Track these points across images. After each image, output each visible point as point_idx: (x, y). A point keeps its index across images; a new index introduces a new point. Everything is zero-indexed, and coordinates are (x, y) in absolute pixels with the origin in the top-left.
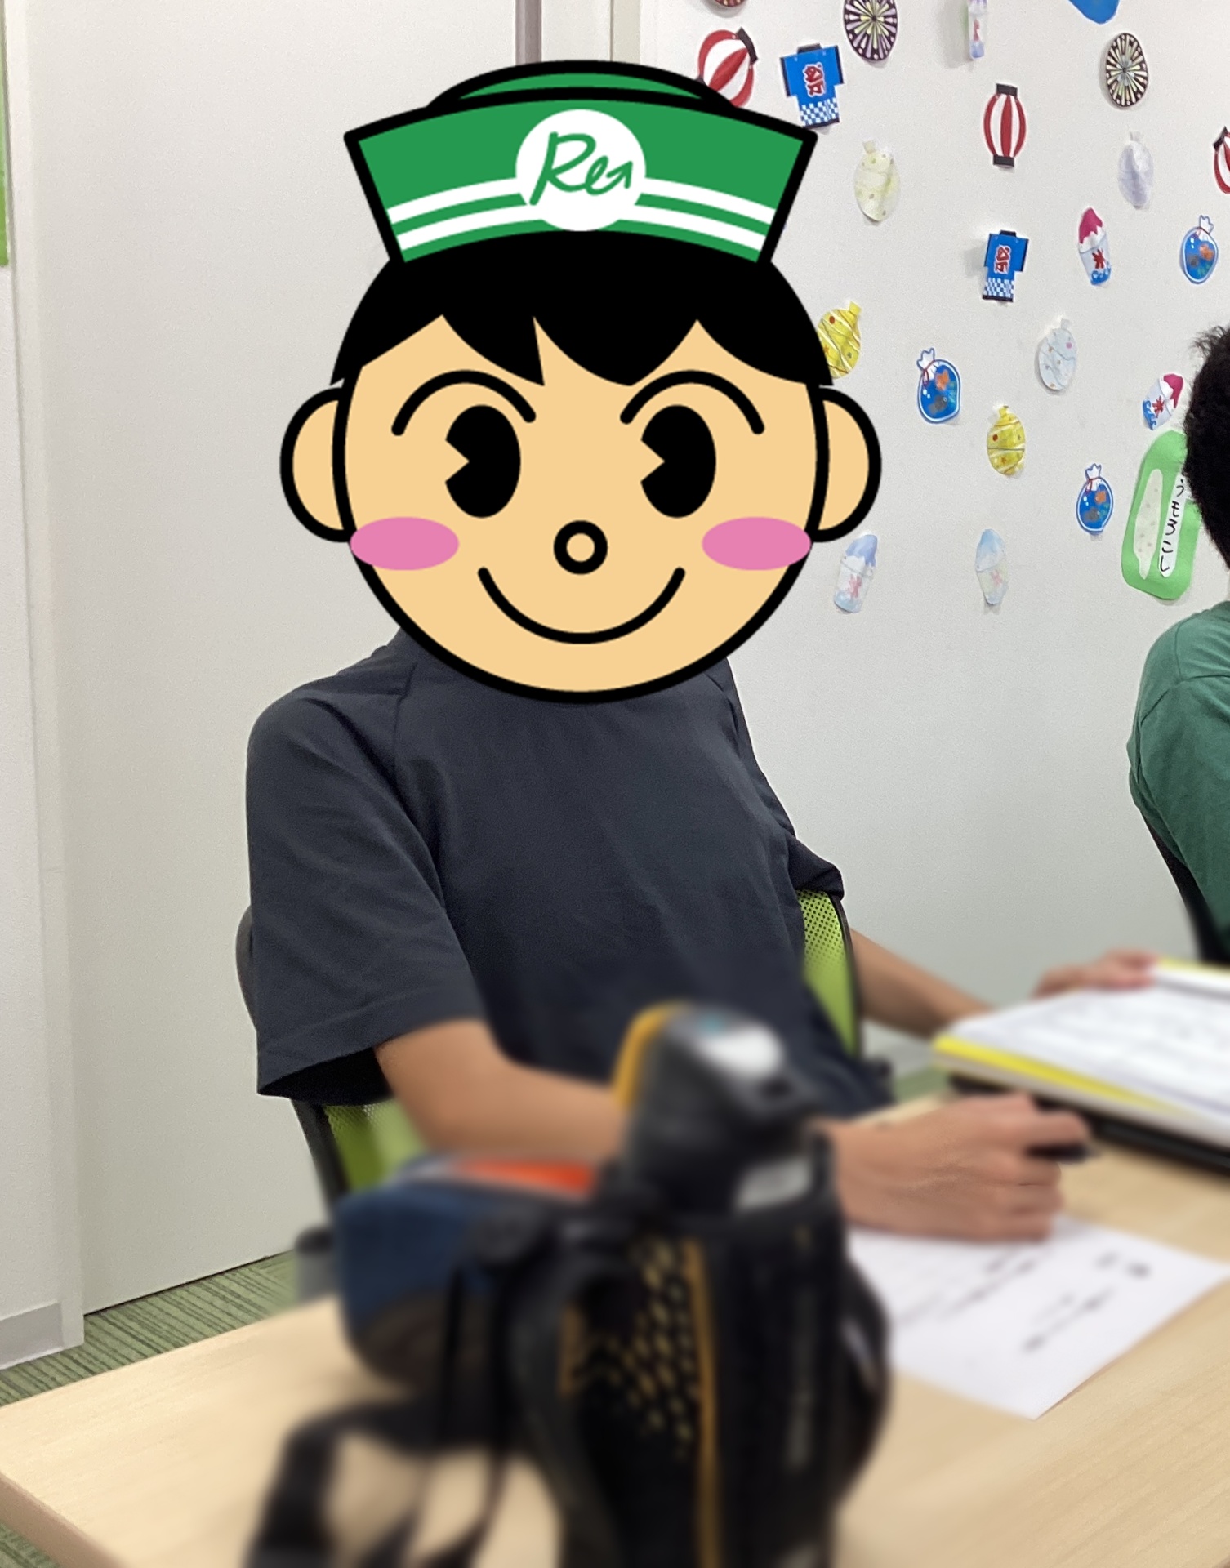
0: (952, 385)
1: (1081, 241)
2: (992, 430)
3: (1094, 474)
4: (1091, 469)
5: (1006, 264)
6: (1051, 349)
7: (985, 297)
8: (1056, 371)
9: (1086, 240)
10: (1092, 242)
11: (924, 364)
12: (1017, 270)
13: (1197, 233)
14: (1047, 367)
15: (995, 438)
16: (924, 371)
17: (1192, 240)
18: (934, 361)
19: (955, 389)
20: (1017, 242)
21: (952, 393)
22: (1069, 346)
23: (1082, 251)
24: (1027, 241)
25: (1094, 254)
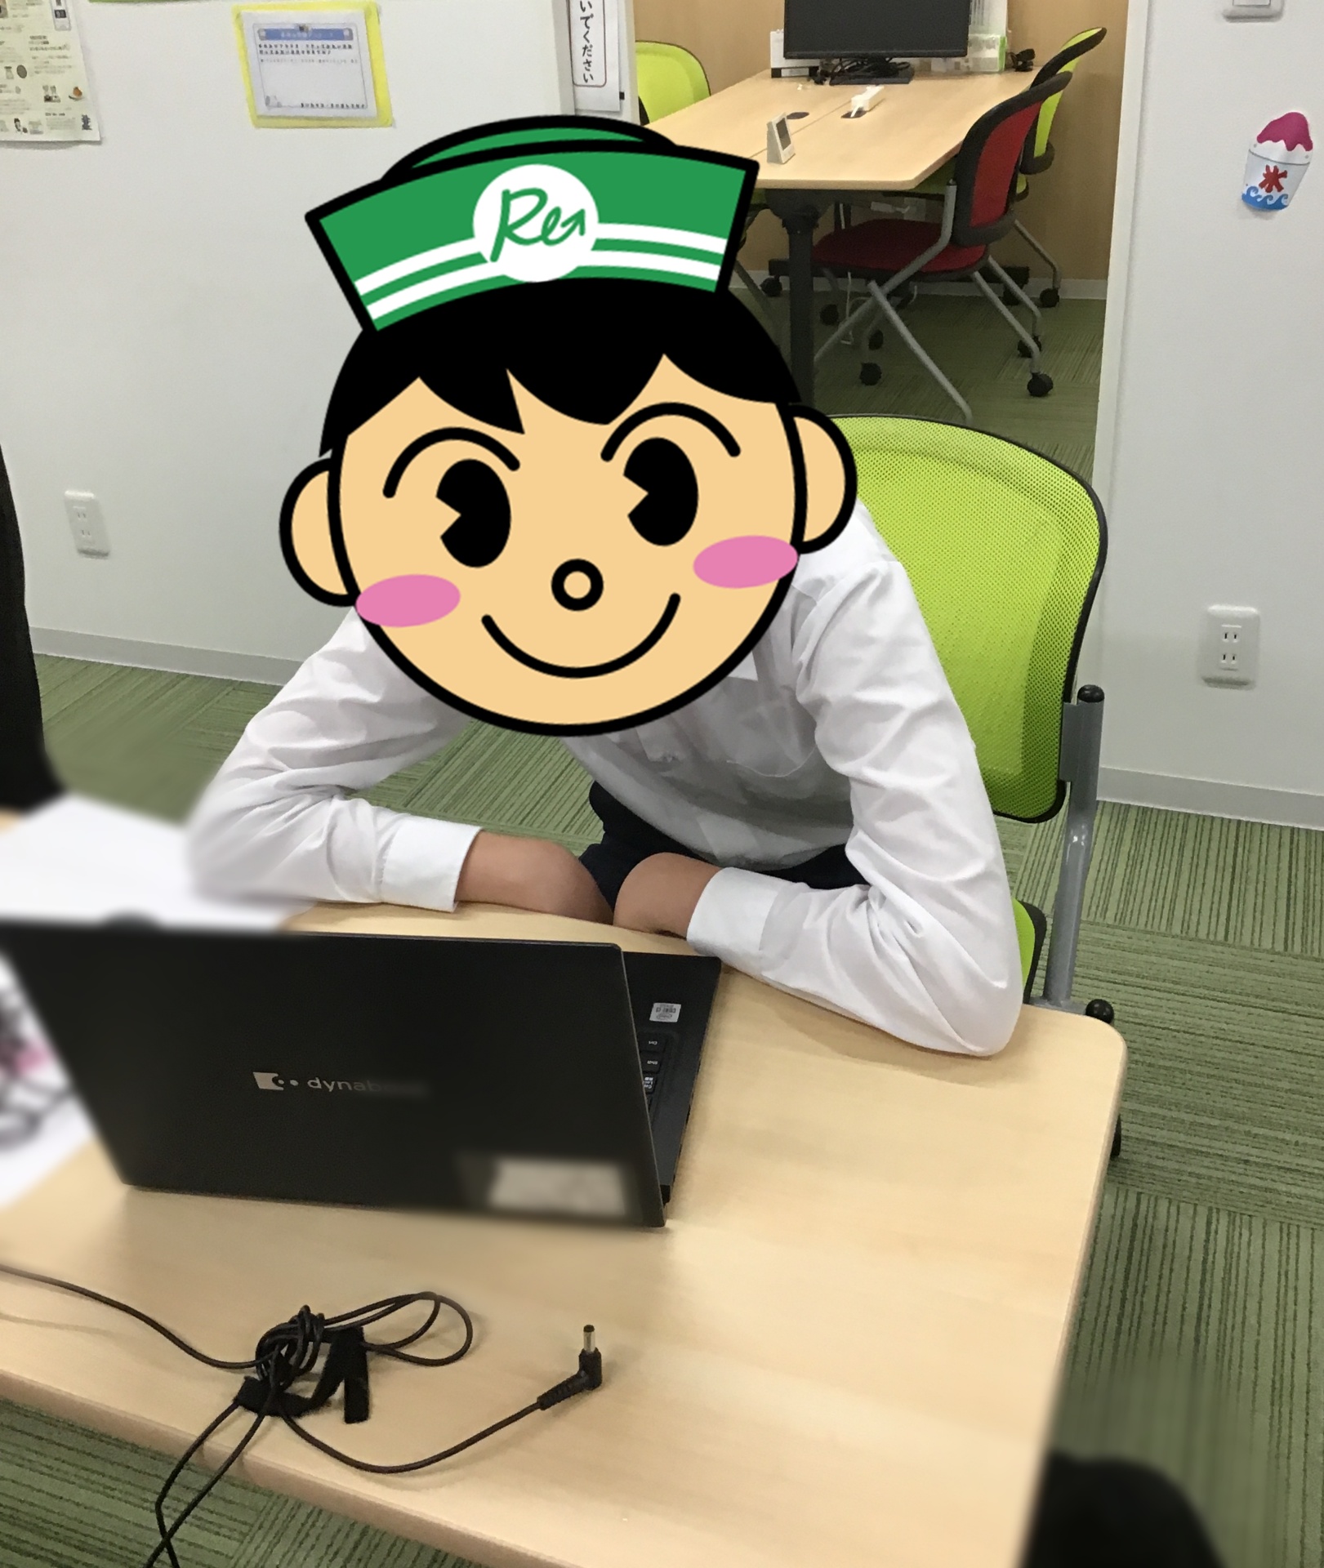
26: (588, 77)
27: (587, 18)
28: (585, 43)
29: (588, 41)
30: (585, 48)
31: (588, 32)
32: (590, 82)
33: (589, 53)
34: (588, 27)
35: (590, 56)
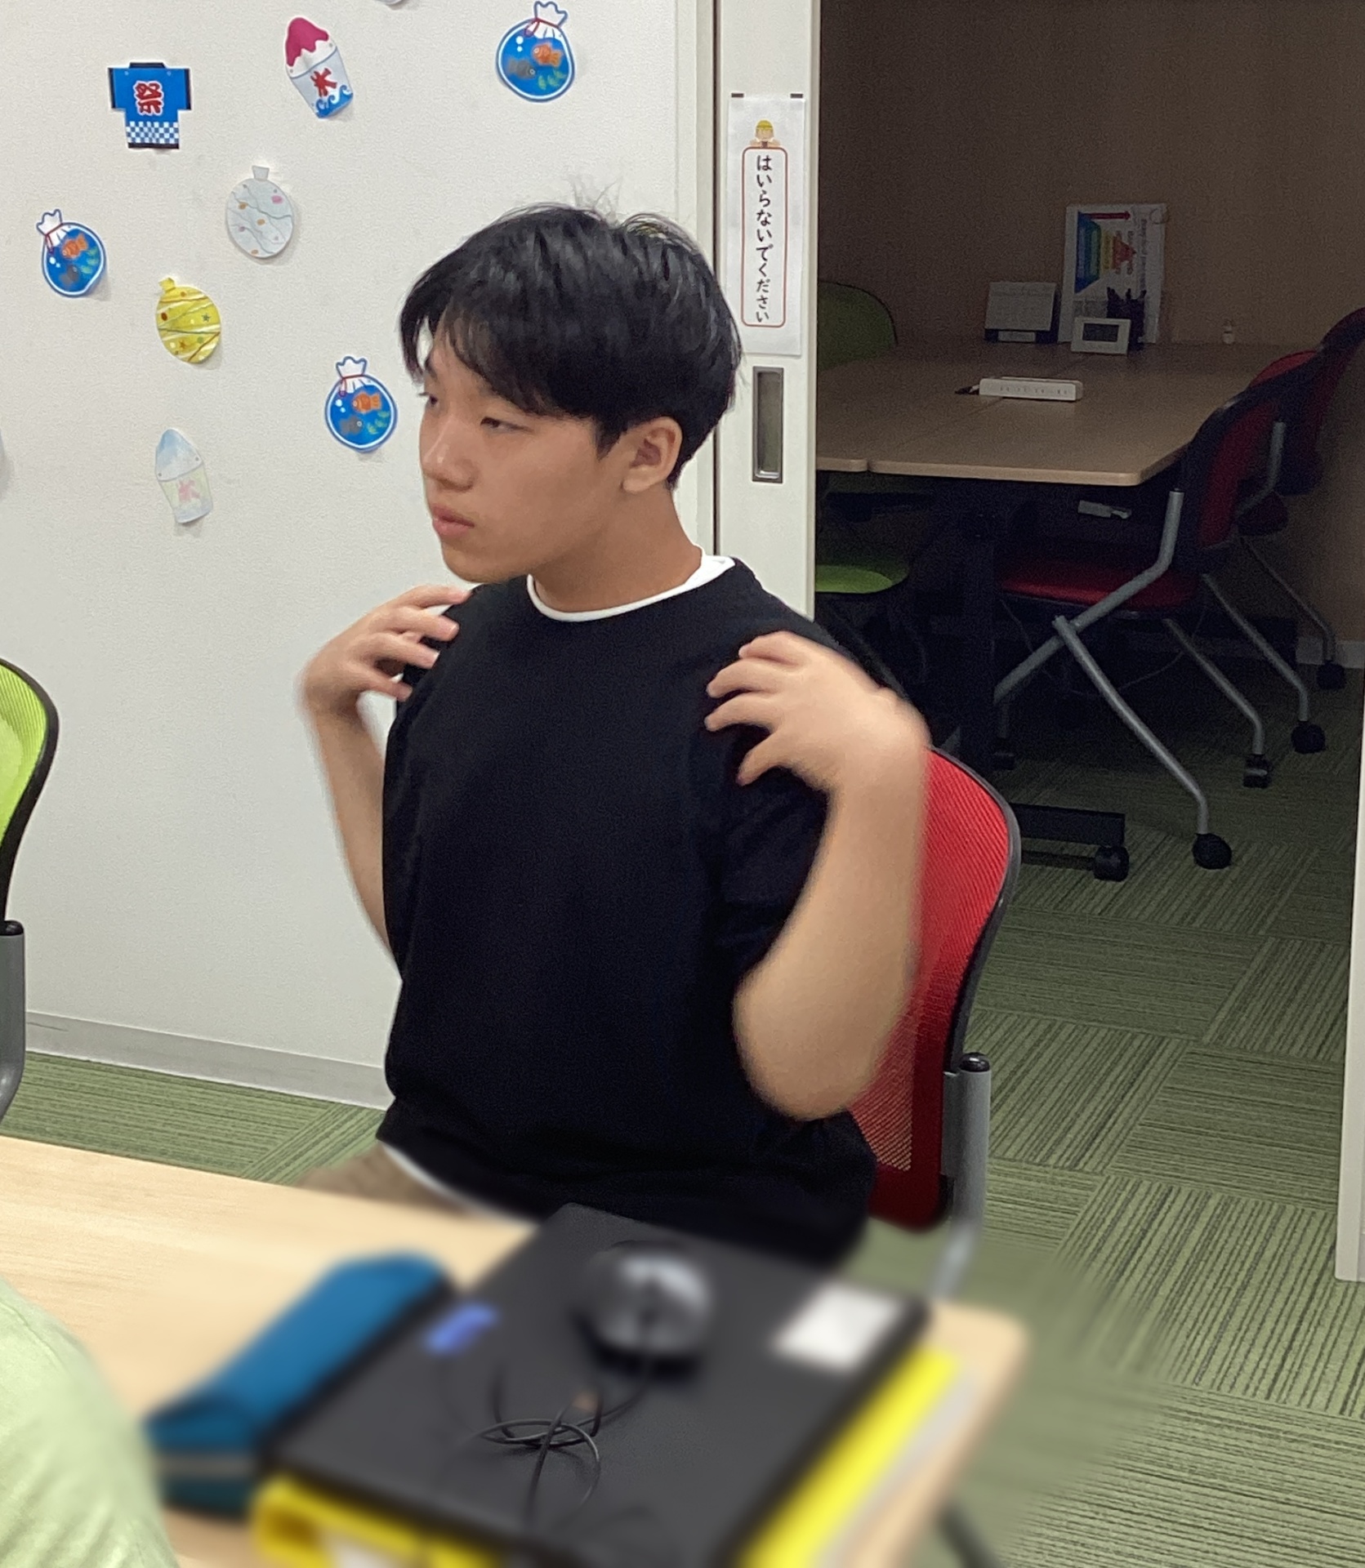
0: (92, 252)
1: (291, 62)
2: (158, 308)
3: (351, 369)
4: (343, 364)
5: (157, 104)
6: (243, 206)
7: (132, 145)
8: (258, 235)
9: (298, 60)
10: (306, 62)
11: (46, 228)
12: (182, 108)
13: (531, 28)
14: (243, 229)
15: (164, 317)
16: (47, 236)
17: (520, 40)
18: (62, 225)
19: (98, 256)
20: (169, 74)
21: (92, 262)
22: (277, 200)
23: (293, 75)
24: (187, 72)
25: (312, 78)
26: (762, 315)
27: (765, 249)
28: (760, 277)
29: (765, 275)
30: (761, 282)
31: (765, 265)
32: (765, 321)
33: (765, 288)
34: (765, 259)
35: (765, 291)
